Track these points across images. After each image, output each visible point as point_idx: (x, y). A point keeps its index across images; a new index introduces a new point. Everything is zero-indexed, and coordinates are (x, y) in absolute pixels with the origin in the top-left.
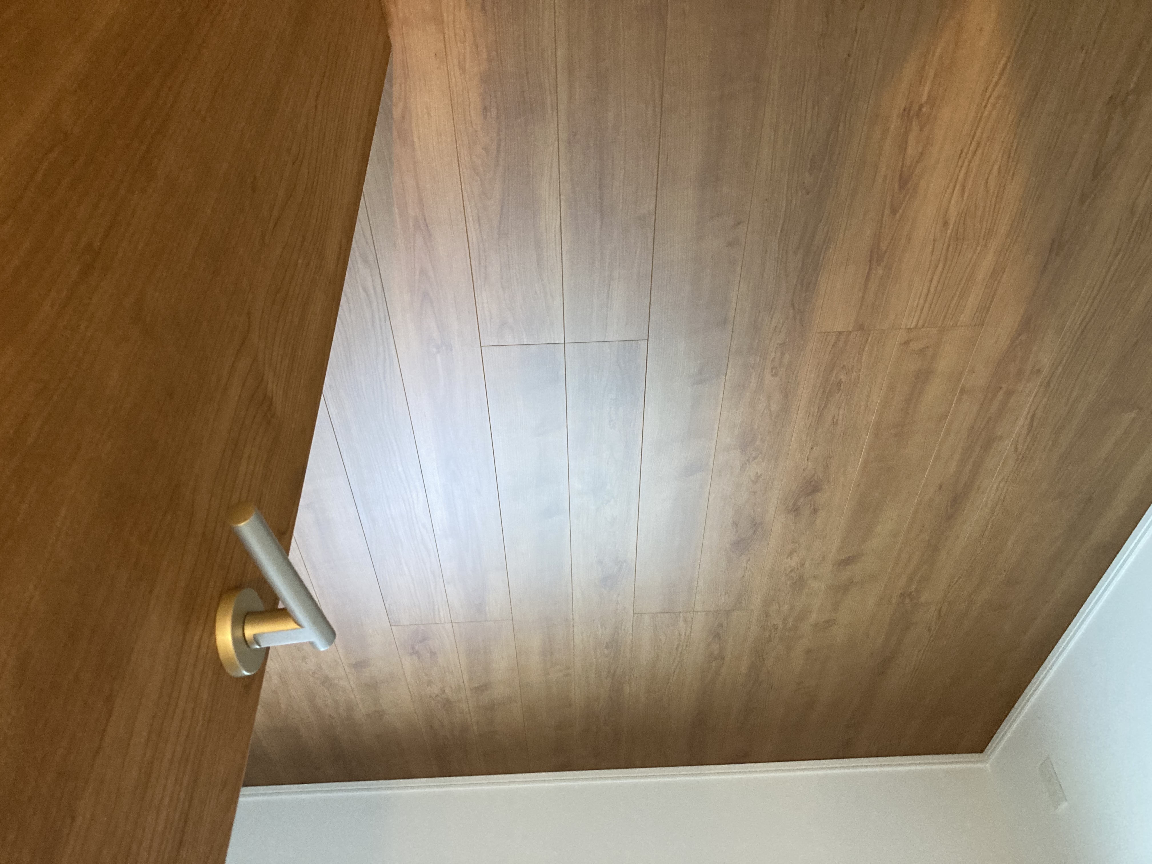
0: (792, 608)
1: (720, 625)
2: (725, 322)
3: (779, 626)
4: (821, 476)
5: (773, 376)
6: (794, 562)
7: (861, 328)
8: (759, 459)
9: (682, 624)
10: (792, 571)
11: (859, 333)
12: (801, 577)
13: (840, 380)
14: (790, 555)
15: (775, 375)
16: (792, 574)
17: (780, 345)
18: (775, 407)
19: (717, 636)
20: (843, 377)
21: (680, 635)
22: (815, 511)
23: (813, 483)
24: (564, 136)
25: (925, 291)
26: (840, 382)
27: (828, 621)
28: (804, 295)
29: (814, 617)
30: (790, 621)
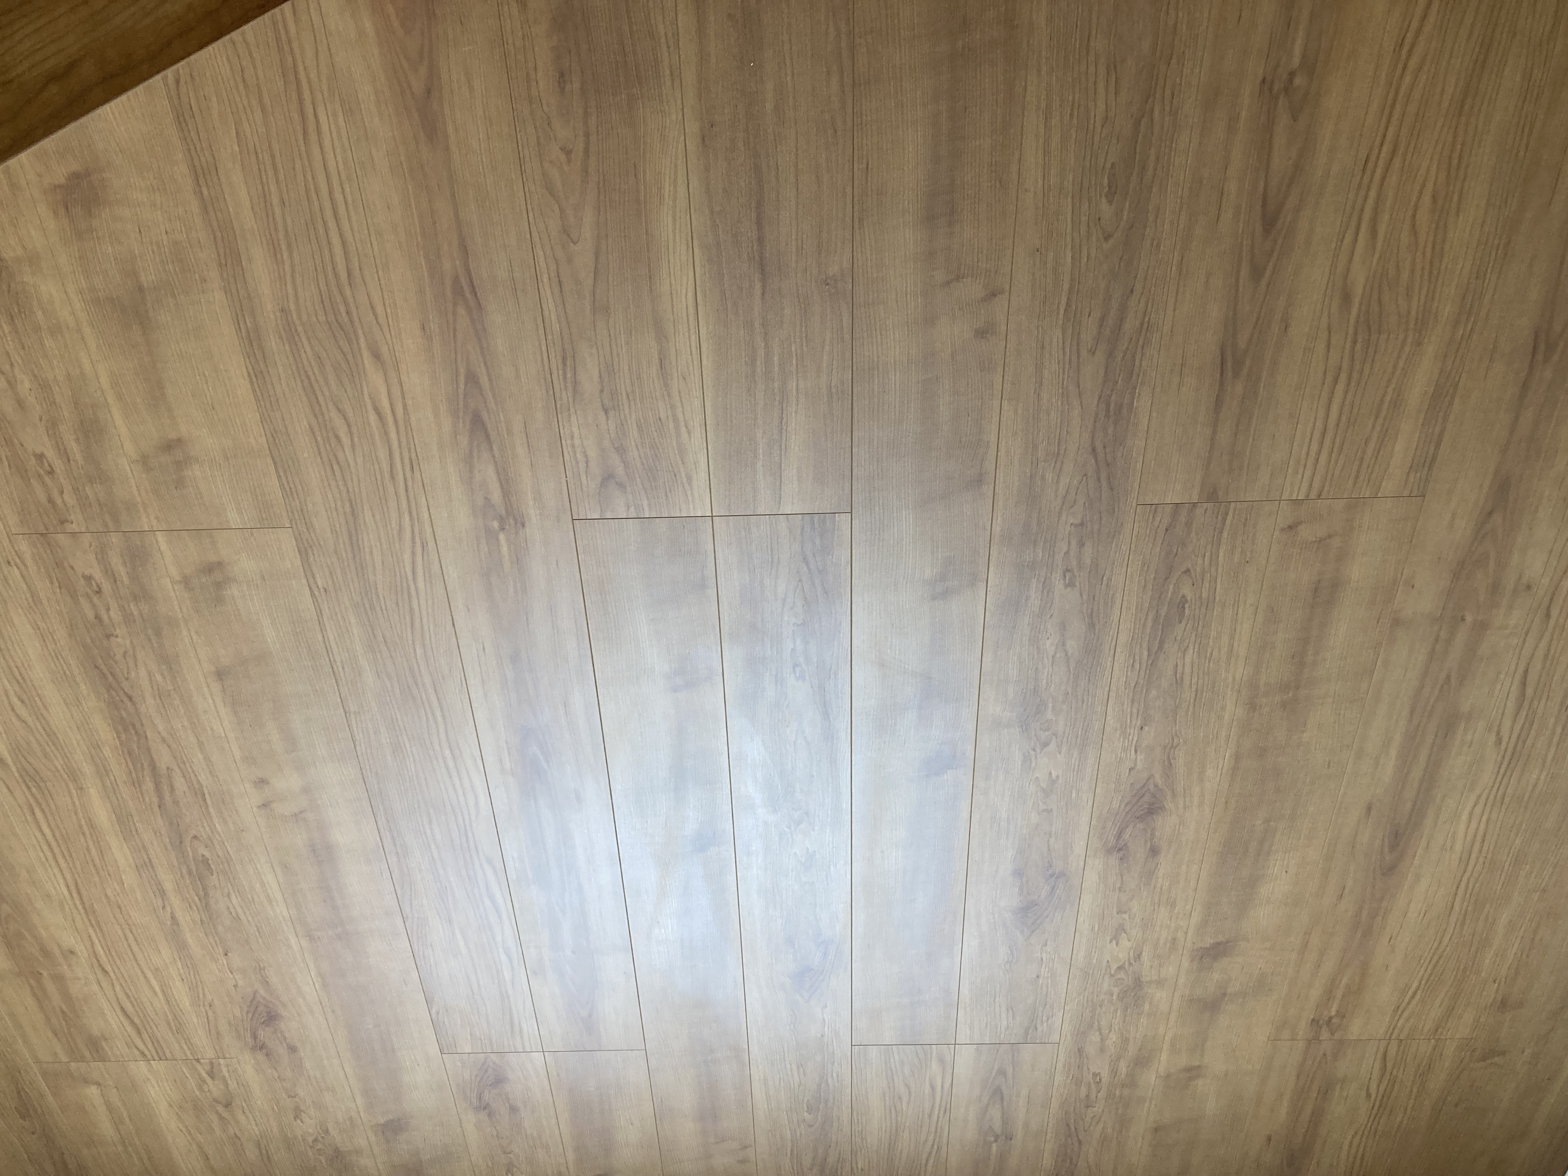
0: (1125, 1041)
1: (1002, 1072)
2: (979, 481)
3: (1102, 1075)
4: (1160, 782)
5: (1067, 586)
6: (1122, 951)
7: (1212, 495)
8: (1052, 746)
9: (935, 1066)
10: (1119, 968)
11: (1209, 506)
12: (1138, 983)
13: (1183, 596)
14: (1116, 938)
15: (1070, 585)
16: (1122, 975)
17: (1076, 526)
18: (1072, 645)
19: (998, 1093)
20: (1187, 591)
21: (933, 1088)
22: (1154, 852)
23: (1147, 798)
24: (693, 127)
25: (1319, 425)
26: (1184, 600)
27: (1189, 1069)
28: (1110, 431)
29: (1163, 1062)
30: (1123, 1068)
